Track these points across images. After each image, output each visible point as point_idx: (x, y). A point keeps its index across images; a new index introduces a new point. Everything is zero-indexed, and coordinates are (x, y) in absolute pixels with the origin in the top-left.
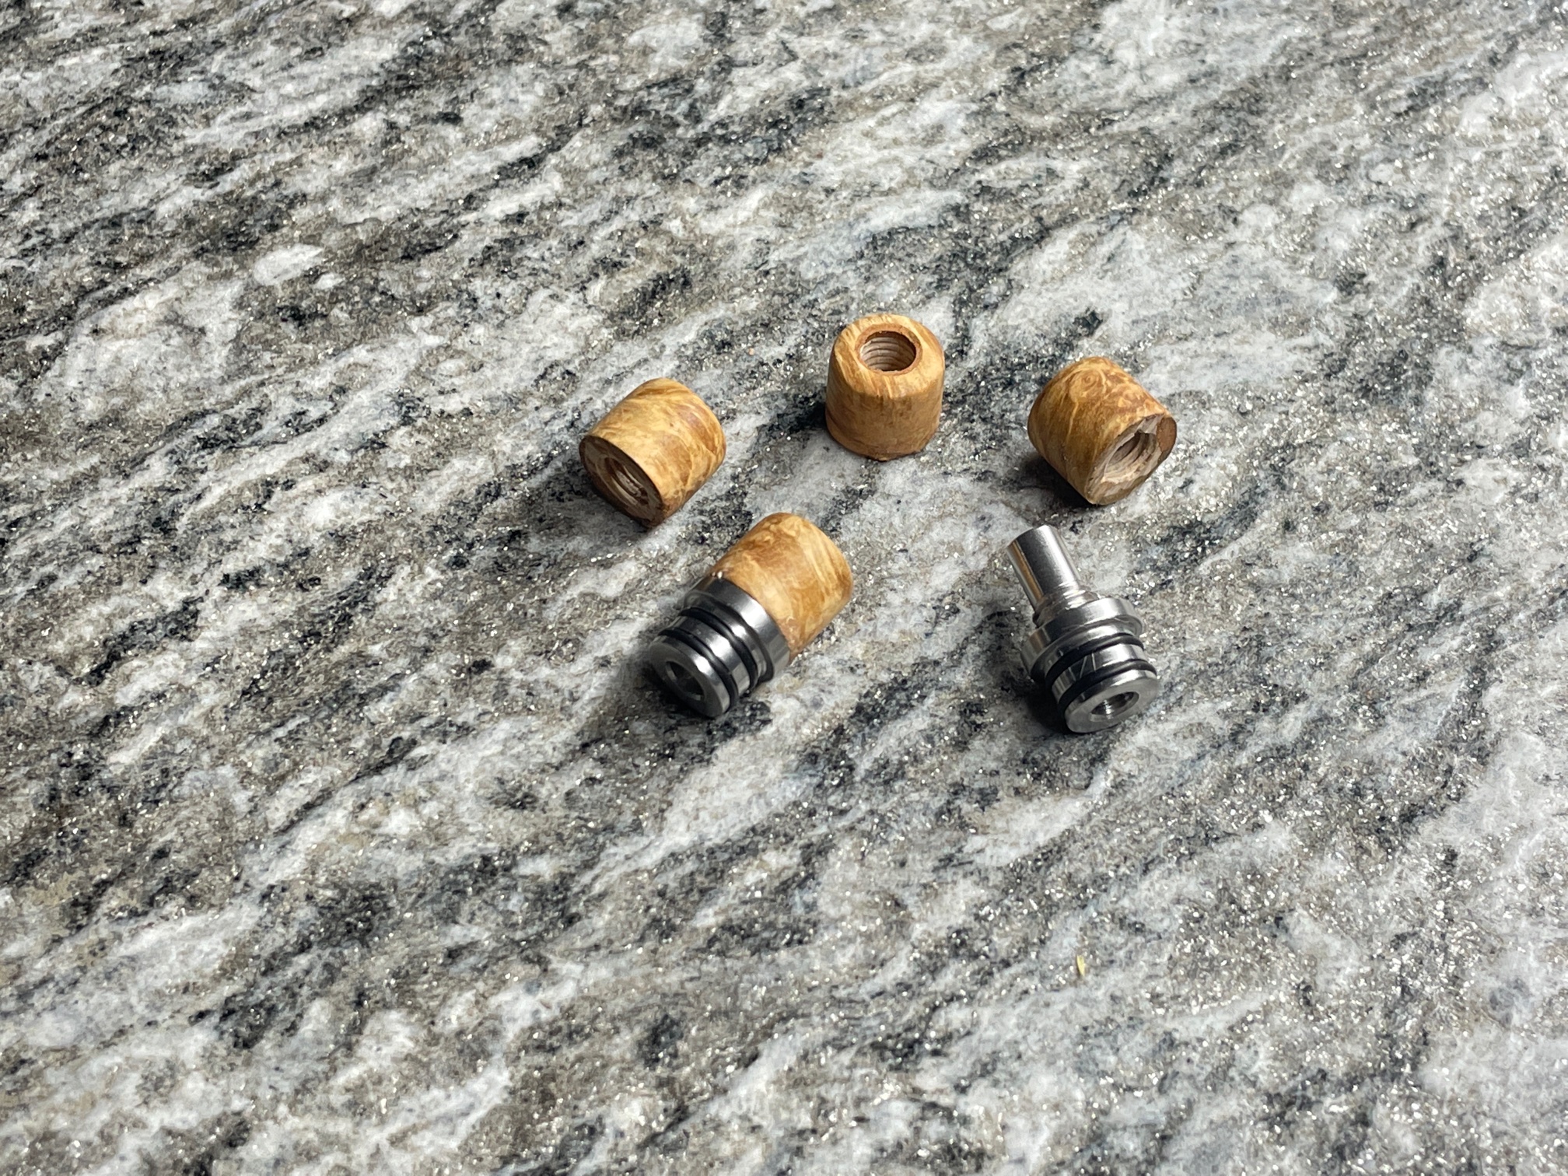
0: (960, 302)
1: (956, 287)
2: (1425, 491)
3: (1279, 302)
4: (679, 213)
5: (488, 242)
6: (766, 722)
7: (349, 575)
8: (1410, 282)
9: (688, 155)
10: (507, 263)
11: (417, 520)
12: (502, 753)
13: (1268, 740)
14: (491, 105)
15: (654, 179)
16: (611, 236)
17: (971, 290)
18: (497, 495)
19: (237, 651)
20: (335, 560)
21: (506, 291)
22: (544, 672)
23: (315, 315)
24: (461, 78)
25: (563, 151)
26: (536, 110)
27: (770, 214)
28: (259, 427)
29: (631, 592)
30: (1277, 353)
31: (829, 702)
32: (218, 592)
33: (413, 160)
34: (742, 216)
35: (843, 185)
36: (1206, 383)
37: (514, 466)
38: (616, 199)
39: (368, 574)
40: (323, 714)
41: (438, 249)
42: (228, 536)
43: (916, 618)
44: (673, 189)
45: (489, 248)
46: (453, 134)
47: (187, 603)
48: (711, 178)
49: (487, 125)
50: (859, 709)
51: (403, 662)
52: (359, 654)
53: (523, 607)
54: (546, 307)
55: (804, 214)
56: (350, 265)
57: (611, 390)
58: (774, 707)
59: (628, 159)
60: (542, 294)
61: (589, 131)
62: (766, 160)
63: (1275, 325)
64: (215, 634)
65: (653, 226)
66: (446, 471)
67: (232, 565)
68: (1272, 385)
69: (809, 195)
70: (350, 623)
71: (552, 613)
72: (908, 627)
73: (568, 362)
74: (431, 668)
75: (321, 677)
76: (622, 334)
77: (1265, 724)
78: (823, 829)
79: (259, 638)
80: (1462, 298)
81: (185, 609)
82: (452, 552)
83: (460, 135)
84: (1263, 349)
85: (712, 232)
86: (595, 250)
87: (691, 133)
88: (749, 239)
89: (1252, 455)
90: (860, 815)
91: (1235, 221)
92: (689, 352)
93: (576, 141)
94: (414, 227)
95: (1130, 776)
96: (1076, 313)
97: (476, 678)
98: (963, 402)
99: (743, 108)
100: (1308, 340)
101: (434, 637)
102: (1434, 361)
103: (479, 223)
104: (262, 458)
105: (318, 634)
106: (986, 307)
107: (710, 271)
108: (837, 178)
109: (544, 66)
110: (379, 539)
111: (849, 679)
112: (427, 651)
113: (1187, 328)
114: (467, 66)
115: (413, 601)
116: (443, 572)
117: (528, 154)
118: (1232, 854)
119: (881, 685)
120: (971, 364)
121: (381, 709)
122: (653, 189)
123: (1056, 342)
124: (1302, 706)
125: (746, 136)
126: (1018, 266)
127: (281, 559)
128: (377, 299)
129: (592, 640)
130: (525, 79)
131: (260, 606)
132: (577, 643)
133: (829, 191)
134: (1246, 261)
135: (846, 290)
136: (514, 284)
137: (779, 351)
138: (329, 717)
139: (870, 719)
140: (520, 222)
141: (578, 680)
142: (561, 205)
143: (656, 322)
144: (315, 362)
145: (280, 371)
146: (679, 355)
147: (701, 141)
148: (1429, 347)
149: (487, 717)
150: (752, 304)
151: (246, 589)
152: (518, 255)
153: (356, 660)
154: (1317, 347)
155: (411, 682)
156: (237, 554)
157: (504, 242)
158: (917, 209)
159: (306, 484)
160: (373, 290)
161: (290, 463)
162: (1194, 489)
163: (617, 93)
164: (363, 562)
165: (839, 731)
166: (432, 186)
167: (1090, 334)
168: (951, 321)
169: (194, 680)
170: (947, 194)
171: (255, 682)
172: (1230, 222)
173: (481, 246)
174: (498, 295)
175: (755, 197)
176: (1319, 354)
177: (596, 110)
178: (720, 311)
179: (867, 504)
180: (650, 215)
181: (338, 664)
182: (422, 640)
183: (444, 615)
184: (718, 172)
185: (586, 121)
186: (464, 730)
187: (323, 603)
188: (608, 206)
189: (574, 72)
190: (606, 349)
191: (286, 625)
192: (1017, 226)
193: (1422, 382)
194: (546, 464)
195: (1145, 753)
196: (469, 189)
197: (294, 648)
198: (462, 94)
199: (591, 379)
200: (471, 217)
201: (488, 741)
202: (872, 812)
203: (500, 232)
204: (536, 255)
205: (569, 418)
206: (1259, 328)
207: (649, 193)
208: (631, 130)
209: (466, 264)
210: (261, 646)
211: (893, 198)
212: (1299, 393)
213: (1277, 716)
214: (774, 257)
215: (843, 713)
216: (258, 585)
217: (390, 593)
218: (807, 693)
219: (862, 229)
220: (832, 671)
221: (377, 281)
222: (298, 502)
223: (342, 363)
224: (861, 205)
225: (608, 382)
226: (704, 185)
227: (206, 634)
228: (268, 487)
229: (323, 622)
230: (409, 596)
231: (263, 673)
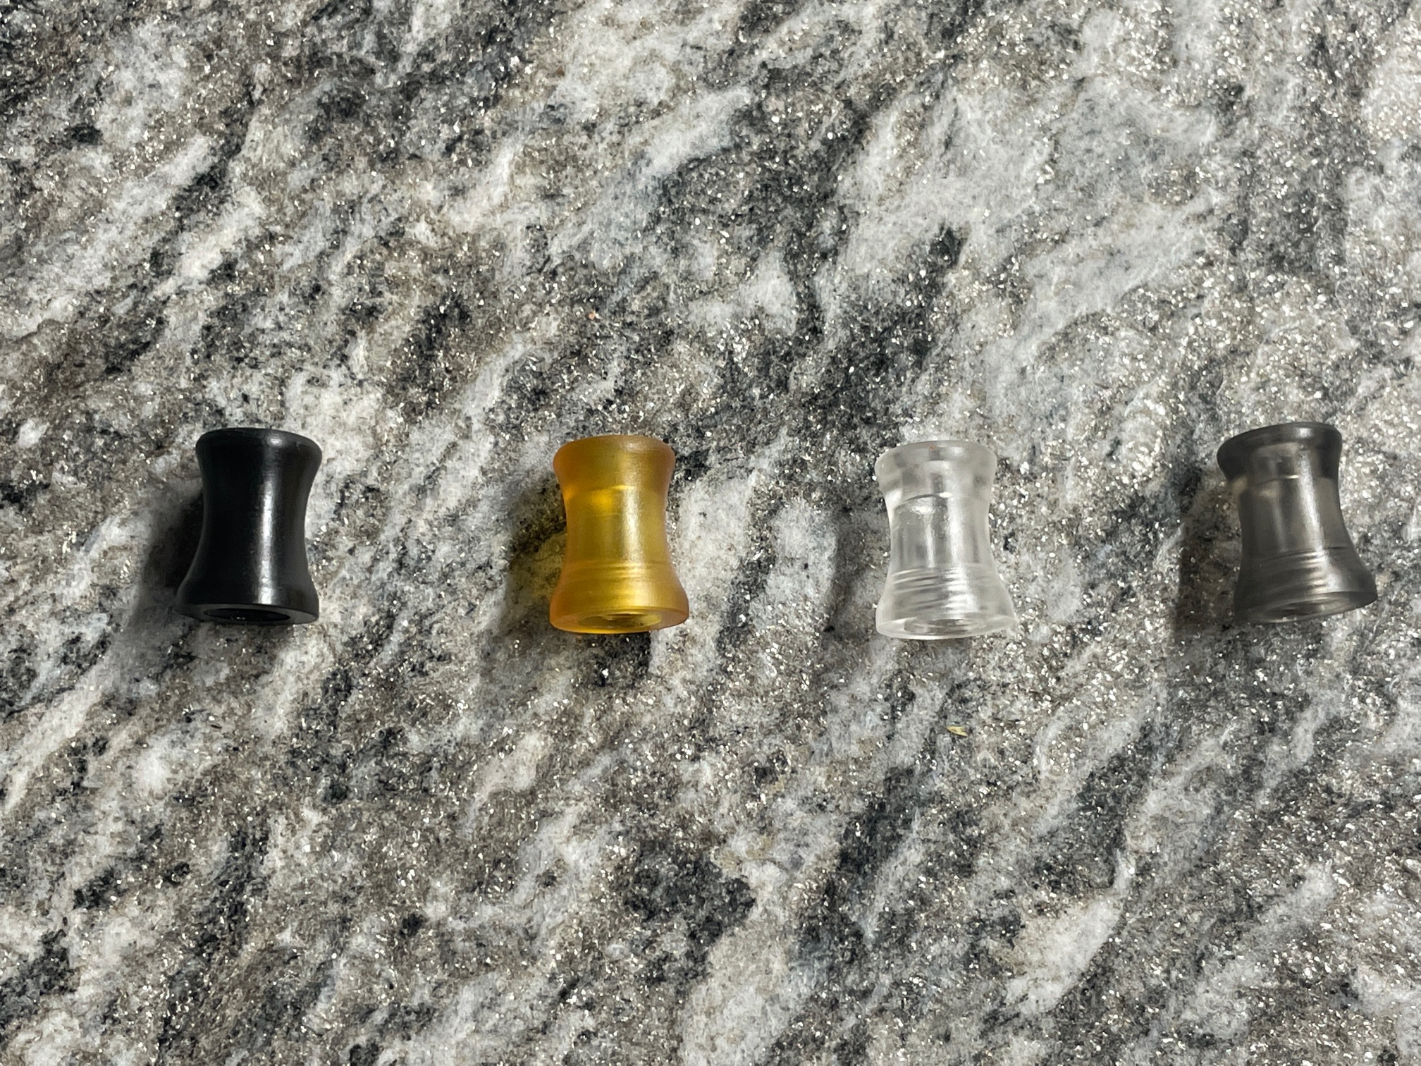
0: (791, 256)
1: (780, 234)
2: (1373, 386)
3: (1154, 157)
4: (419, 210)
5: (203, 319)
6: (750, 903)
7: (219, 848)
8: (1293, 82)
9: (399, 116)
10: (237, 345)
11: (268, 749)
12: (476, 1031)
13: (1283, 766)
14: (128, 101)
15: (372, 165)
16: (349, 270)
17: (801, 235)
18: (349, 688)
19: (131, 989)
20: (194, 832)
21: (253, 389)
22: (486, 912)
23: (34, 489)
24: (72, 64)
25: (244, 152)
26: (187, 92)
27: (528, 181)
28: (32, 674)
29: (545, 774)
30: (1171, 232)
31: (809, 859)
32: (77, 918)
33: (62, 214)
34: (497, 194)
35: (603, 113)
36: (1099, 299)
37: (353, 642)
38: (336, 210)
39: (239, 842)
40: (260, 1041)
41: (147, 346)
42: (57, 836)
43: (872, 718)
44: (401, 174)
45: (208, 328)
46: (97, 159)
47: (48, 941)
48: (441, 145)
49: (134, 132)
50: (844, 857)
51: (322, 944)
52: (270, 949)
53: (431, 830)
54: (309, 400)
55: (569, 170)
56: (46, 399)
57: (429, 501)
58: (753, 882)
59: (329, 141)
60: (298, 383)
61: (265, 111)
62: (497, 98)
63: (1159, 189)
64: (95, 973)
65: (393, 239)
66: (277, 672)
67: (79, 876)
68: (1175, 279)
69: (567, 139)
70: (245, 913)
71: (468, 830)
72: (867, 734)
73: (364, 474)
74: (358, 942)
75: (239, 992)
76: (412, 413)
77: (1276, 749)
78: (851, 1021)
79: (149, 964)
80: (1356, 94)
81: (49, 952)
82: (324, 782)
83: (107, 159)
84: (1154, 232)
85: (470, 229)
86: (338, 296)
87: (394, 81)
88: (519, 229)
89: (1175, 385)
90: (885, 991)
91: (1076, 45)
92: (501, 418)
93: (256, 131)
94: (104, 320)
95: (1153, 856)
96: (929, 236)
97: (412, 941)
98: (835, 403)
99: (444, 21)
100: (1198, 206)
101: (345, 900)
102: (1345, 197)
103: (181, 293)
104: (54, 718)
105: (213, 938)
106: (824, 256)
107: (485, 286)
108: (592, 104)
109: (172, 18)
110: (236, 790)
111: (820, 821)
112: (345, 922)
113: (1061, 221)
114: (75, 44)
115: (304, 862)
116: (324, 811)
117: (203, 168)
118: (1281, 921)
119: (858, 818)
120: (831, 345)
121: (322, 1014)
122: (376, 182)
123: (917, 286)
124: (1308, 714)
125: (462, 67)
126: (844, 182)
127: (131, 851)
128: (100, 442)
129: (527, 853)
130: (155, 44)
131: (135, 922)
132: (510, 862)
133: (590, 128)
134: (1103, 106)
135: (655, 276)
136: (258, 376)
137: (607, 387)
138: (268, 1042)
139: (859, 866)
140: (231, 277)
141: (528, 913)
142: (272, 237)
143: (447, 382)
144: (62, 560)
145: (24, 585)
146: (491, 426)
147: (409, 89)
148: (1337, 179)
149: (443, 991)
150: (550, 326)
151: (108, 903)
152: (247, 330)
153: (270, 958)
154: (1211, 211)
155: (341, 967)
156: (78, 858)
157: (220, 313)
158: (703, 127)
159: (120, 739)
160: (89, 429)
161: (90, 715)
162: (1123, 449)
163: (280, 37)
164: (228, 826)
165: (830, 890)
166: (102, 250)
167: (953, 263)
168: (789, 287)
169: (98, 1042)
170: (731, 94)
171: (167, 1021)
172: (1070, 50)
173: (196, 328)
174: (246, 398)
175: (505, 157)
176: (1215, 222)
177: (262, 71)
178: (517, 349)
179: (772, 579)
180: (386, 222)
181: (251, 969)
182: (334, 909)
183: (347, 868)
184: (445, 133)
185: (257, 95)
186: (426, 1015)
187: (204, 897)
188: (330, 225)
189: (213, 19)
190: (402, 440)
191: (172, 937)
192: (827, 121)
193: (1338, 230)
194: (390, 627)
195: (1160, 821)
196: (149, 242)
197: (193, 965)
198: (84, 90)
199: (400, 490)
200: (167, 287)
201: (456, 1021)
202: (896, 984)
203: (211, 300)
204: (269, 324)
205: (393, 556)
206: (1140, 200)
207: (375, 189)
208: (316, 93)
209: (188, 362)
210: (156, 973)
211: (668, 117)
212: (1207, 284)
213: (1286, 734)
214: (556, 249)
215: (828, 866)
216: (120, 893)
217: (274, 859)
218: (782, 852)
219: (645, 179)
220: (799, 817)
221: (89, 414)
222: (121, 766)
223: (95, 553)
224: (634, 140)
225: (421, 491)
226: (436, 156)
227: (85, 976)
228: (77, 755)
229: (213, 921)
230: (298, 855)
231: (172, 1007)
